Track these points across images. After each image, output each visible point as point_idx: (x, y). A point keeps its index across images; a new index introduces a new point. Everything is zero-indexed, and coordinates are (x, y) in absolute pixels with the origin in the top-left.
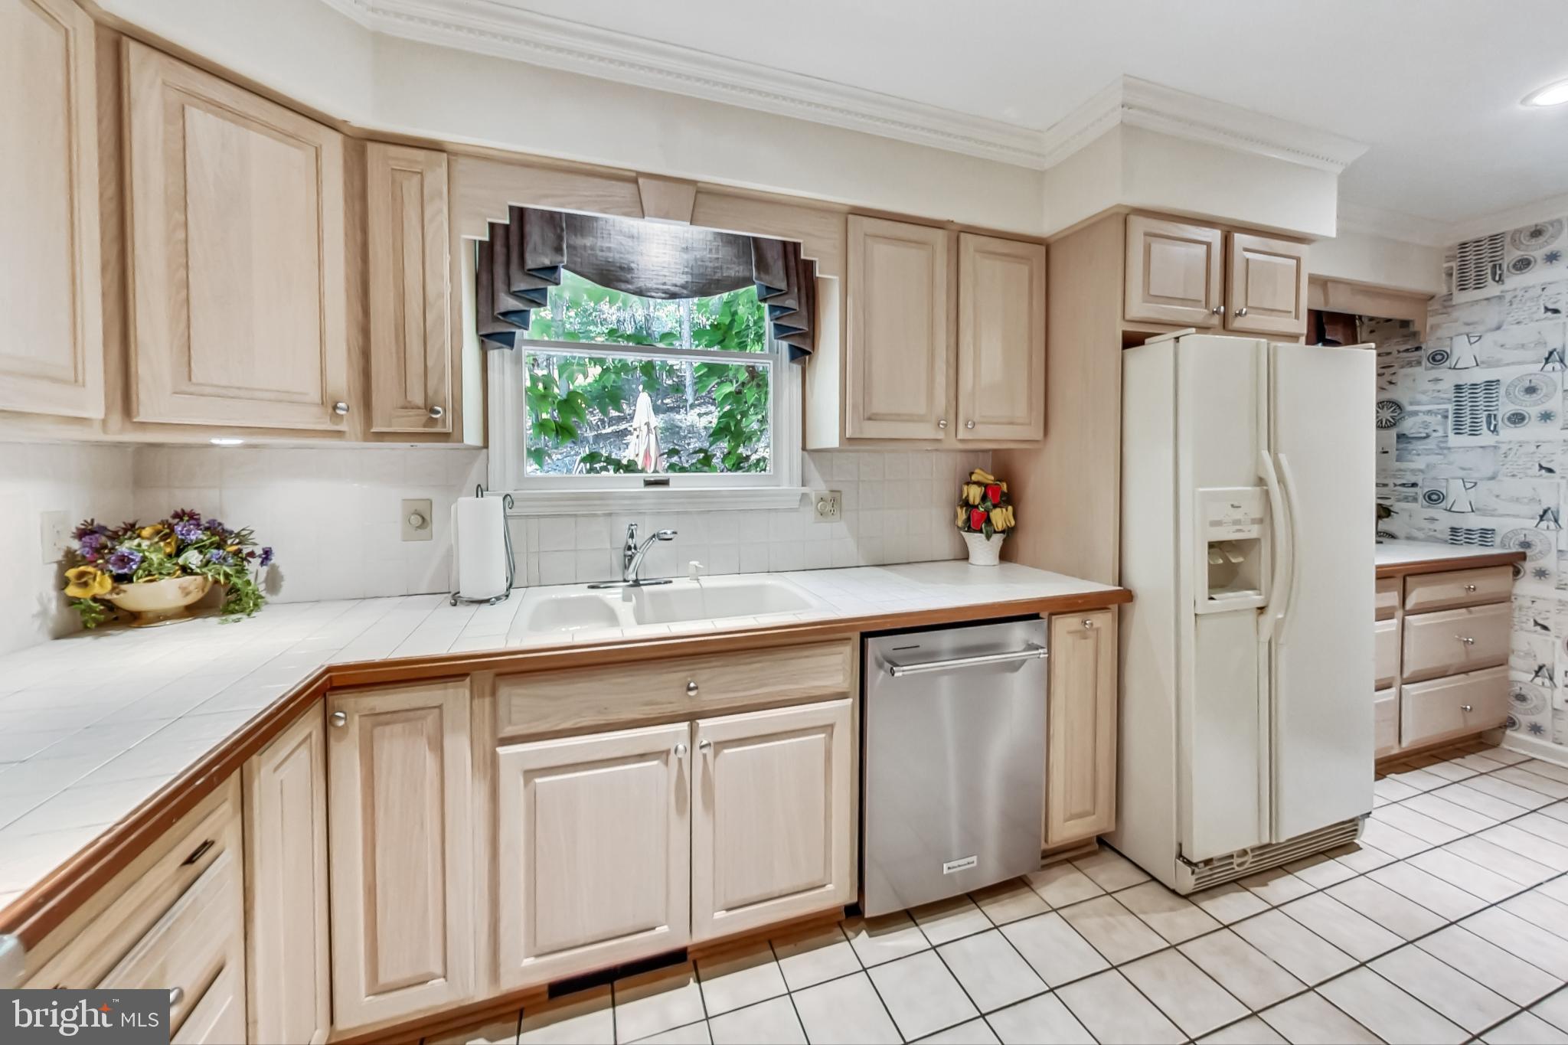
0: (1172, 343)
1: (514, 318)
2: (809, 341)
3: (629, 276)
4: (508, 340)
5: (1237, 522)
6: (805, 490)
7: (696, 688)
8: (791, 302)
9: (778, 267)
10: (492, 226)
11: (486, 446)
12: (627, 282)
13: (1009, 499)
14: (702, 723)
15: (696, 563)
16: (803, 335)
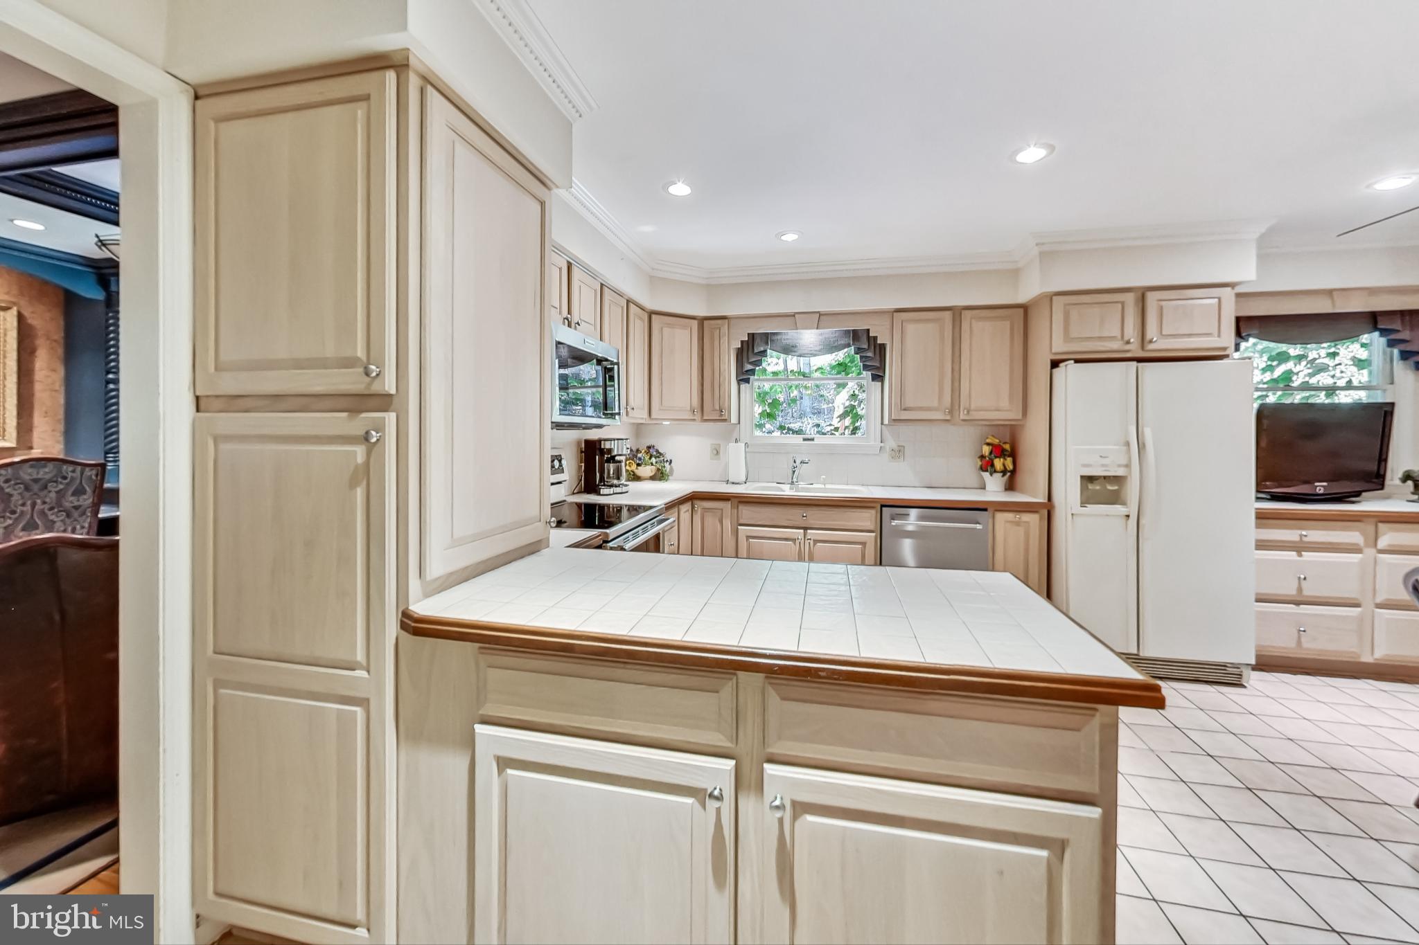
0: (1064, 367)
1: (749, 373)
2: (881, 371)
3: (796, 349)
4: (747, 381)
5: (1103, 465)
6: (882, 444)
7: (806, 516)
8: (870, 354)
9: (864, 338)
10: (742, 342)
11: (739, 423)
12: (794, 352)
13: (1013, 454)
14: (809, 531)
15: (824, 477)
16: (877, 368)
